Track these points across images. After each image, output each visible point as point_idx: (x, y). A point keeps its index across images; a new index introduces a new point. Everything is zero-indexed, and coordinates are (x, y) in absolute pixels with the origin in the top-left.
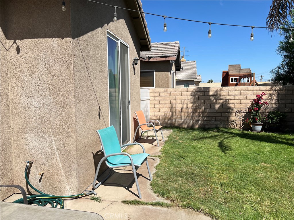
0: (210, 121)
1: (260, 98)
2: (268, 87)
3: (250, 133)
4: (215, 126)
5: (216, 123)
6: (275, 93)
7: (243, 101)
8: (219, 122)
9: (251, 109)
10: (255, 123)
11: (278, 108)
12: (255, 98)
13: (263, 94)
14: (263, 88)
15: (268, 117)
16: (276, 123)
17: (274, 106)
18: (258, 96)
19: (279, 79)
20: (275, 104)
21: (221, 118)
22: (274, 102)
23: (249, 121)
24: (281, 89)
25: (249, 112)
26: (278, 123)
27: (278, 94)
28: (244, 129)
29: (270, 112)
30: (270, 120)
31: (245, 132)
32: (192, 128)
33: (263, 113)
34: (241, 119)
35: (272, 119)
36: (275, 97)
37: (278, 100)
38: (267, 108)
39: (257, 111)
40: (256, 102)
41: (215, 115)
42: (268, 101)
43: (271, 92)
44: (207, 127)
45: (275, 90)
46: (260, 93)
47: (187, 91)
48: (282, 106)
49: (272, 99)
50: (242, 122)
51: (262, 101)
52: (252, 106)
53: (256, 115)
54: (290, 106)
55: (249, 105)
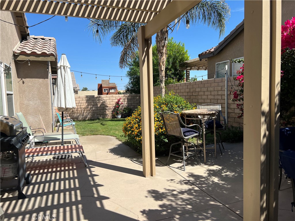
0: (94, 115)
1: (119, 100)
2: (123, 95)
3: (115, 119)
4: (97, 118)
5: (97, 116)
6: (126, 98)
7: (111, 103)
8: (99, 116)
9: (115, 107)
10: (117, 114)
11: (128, 106)
12: (117, 101)
13: (120, 99)
14: (120, 95)
15: (124, 111)
16: (127, 113)
17: (126, 105)
18: (118, 100)
19: (128, 90)
20: (126, 104)
21: (100, 113)
22: (126, 103)
23: (115, 113)
24: (128, 96)
25: (115, 109)
26: (128, 113)
27: (128, 99)
28: (112, 118)
29: (125, 108)
30: (124, 112)
31: (113, 119)
32: (84, 120)
33: (121, 109)
34: (111, 113)
35: (125, 112)
36: (126, 100)
37: (128, 101)
38: (123, 106)
39: (118, 108)
40: (118, 103)
41: (97, 112)
42: (123, 102)
43: (124, 98)
44: (92, 119)
45: (126, 97)
46: (119, 98)
47: (79, 98)
48: (130, 105)
49: (125, 101)
50: (111, 115)
51: (120, 103)
52: (116, 106)
53: (118, 110)
54: (133, 104)
55: (114, 105)
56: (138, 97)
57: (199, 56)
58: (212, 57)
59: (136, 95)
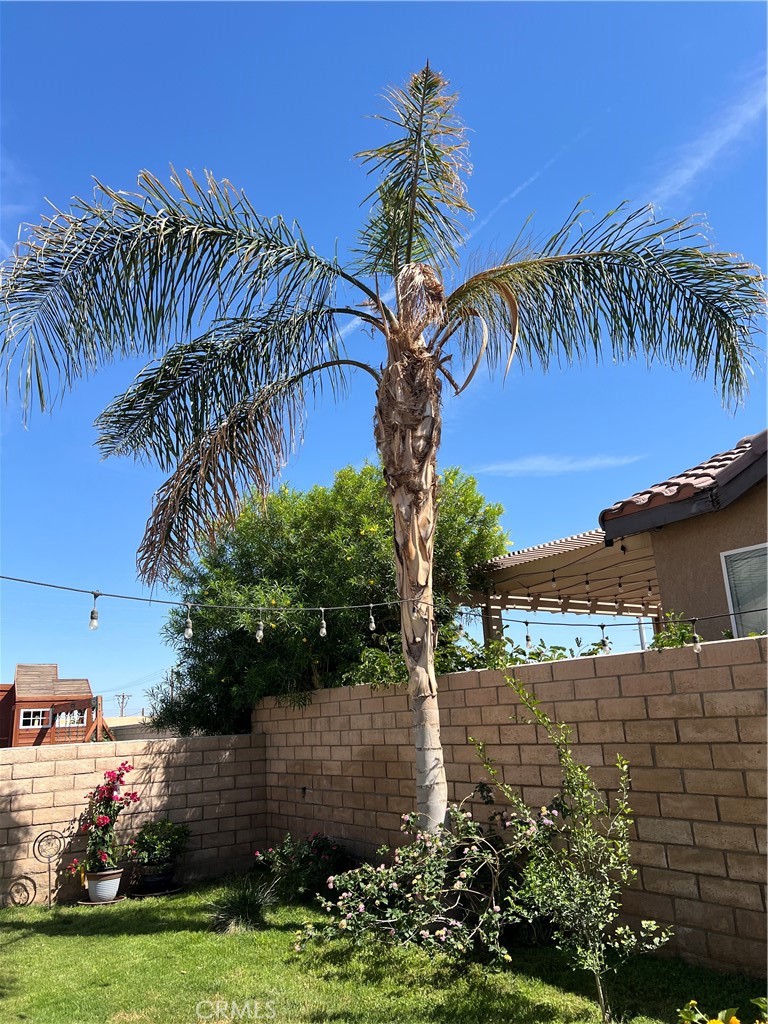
1: (115, 779)
2: (140, 744)
3: (83, 910)
6: (159, 761)
7: (64, 797)
9: (86, 821)
10: (97, 871)
11: (166, 809)
12: (102, 782)
13: (126, 768)
14: (125, 747)
15: (141, 844)
16: (160, 862)
17: (157, 803)
18: (110, 774)
19: (172, 716)
20: (159, 796)
22: (155, 789)
23: (81, 866)
24: (175, 750)
25: (82, 834)
26: (167, 860)
27: (168, 766)
28: (61, 901)
29: (147, 827)
30: (145, 854)
31: (66, 911)
33: (123, 833)
34: (54, 866)
35: (150, 850)
36: (158, 775)
37: (167, 782)
38: (134, 814)
39: (106, 829)
40: (105, 796)
42: (139, 789)
43: (148, 760)
45: (160, 753)
46: (114, 765)
48: (179, 801)
49: (150, 781)
50: (54, 876)
51: (121, 792)
52: (90, 812)
53: (104, 841)
54: (198, 799)
55: (82, 810)
56: (226, 750)
57: (605, 518)
58: (699, 517)
59: (214, 739)
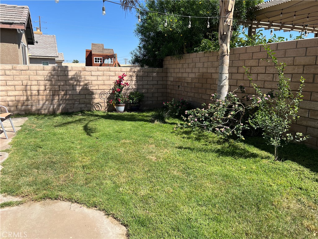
0: (74, 104)
1: (121, 78)
2: (129, 69)
3: (114, 113)
4: (79, 109)
5: (80, 106)
6: (134, 74)
7: (107, 82)
8: (83, 105)
9: (114, 90)
10: (118, 104)
11: (137, 89)
12: (118, 79)
13: (124, 75)
14: (124, 69)
15: (130, 98)
17: (134, 87)
18: (120, 77)
19: (137, 60)
20: (135, 85)
21: (85, 100)
22: (134, 83)
23: (113, 102)
24: (139, 71)
25: (113, 93)
26: (137, 103)
27: (137, 76)
28: (109, 111)
29: (131, 93)
30: (131, 101)
31: (110, 113)
32: (53, 114)
33: (125, 94)
34: (106, 101)
35: (133, 100)
36: (134, 78)
37: (137, 81)
38: (128, 89)
39: (120, 92)
40: (119, 83)
41: (78, 98)
42: (129, 82)
43: (131, 73)
44: (70, 111)
45: (134, 72)
46: (121, 74)
47: (44, 70)
48: (141, 87)
49: (132, 80)
50: (106, 104)
51: (123, 82)
52: (115, 87)
53: (119, 96)
54: (146, 87)
55: (112, 87)
56: (155, 72)
59: (151, 69)
